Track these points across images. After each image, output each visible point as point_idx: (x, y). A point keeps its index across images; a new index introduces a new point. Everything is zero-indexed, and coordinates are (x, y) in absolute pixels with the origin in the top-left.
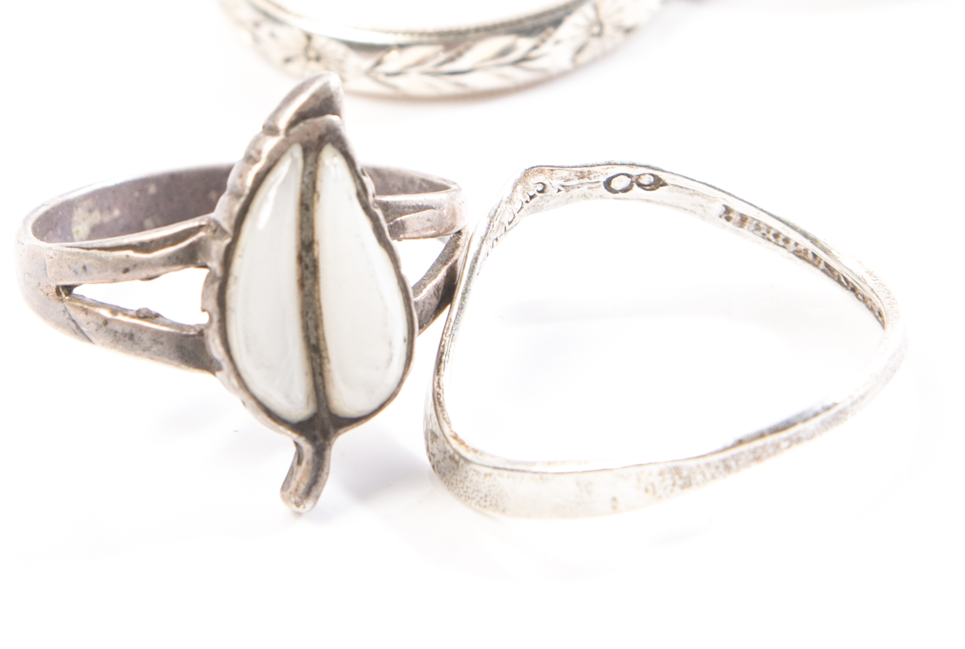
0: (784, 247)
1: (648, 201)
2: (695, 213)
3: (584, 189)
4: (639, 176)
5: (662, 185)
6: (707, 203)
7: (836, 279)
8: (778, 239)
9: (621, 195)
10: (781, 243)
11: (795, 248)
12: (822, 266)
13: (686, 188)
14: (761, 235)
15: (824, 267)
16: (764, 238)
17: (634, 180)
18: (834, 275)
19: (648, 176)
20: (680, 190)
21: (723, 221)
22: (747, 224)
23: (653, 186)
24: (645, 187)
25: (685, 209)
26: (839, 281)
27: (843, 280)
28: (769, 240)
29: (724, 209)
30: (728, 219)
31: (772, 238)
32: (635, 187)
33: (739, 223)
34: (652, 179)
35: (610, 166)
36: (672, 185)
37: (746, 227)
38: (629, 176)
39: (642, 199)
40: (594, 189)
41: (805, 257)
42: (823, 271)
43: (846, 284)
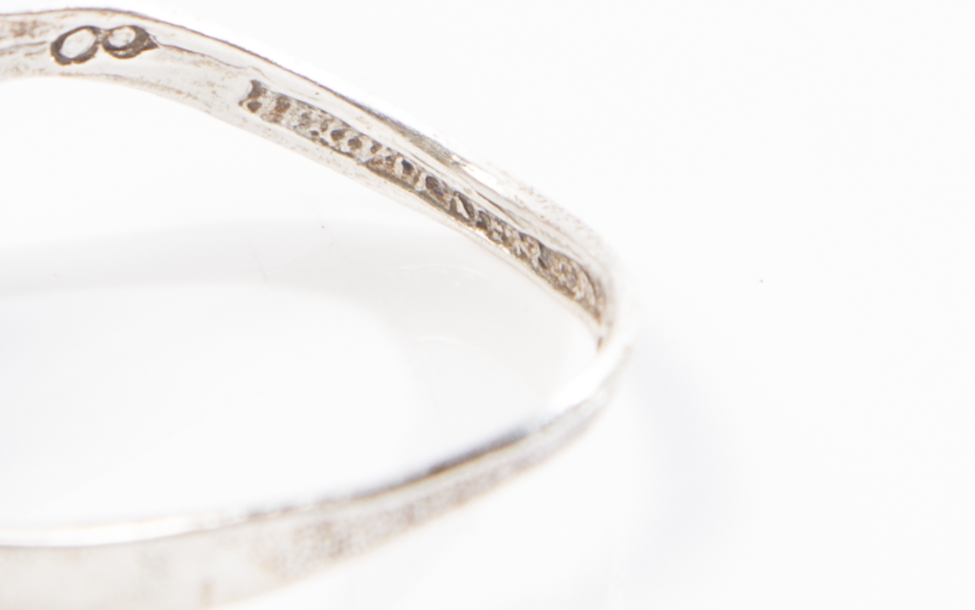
0: (349, 155)
1: (117, 78)
2: (195, 98)
3: (19, 55)
4: (111, 31)
5: (146, 48)
6: (223, 79)
7: (448, 207)
8: (341, 141)
9: (74, 67)
10: (345, 148)
11: (371, 156)
12: (421, 185)
13: (189, 52)
14: (310, 136)
15: (425, 188)
16: (313, 140)
17: (100, 40)
18: (444, 201)
19: (127, 30)
20: (177, 54)
21: (245, 112)
22: (287, 115)
23: (131, 50)
24: (116, 52)
25: (179, 92)
26: (453, 211)
27: (461, 208)
28: (325, 143)
29: (250, 87)
30: (253, 107)
31: (328, 137)
32: (101, 50)
33: (271, 114)
34: (132, 36)
35: (69, 13)
36: (165, 46)
37: (284, 122)
38: (94, 30)
39: (107, 75)
40: (34, 56)
41: (388, 171)
42: (422, 194)
43: (466, 216)
